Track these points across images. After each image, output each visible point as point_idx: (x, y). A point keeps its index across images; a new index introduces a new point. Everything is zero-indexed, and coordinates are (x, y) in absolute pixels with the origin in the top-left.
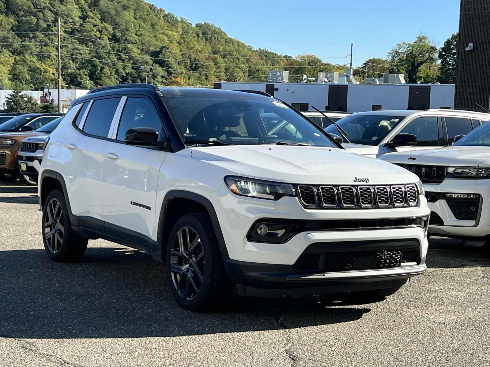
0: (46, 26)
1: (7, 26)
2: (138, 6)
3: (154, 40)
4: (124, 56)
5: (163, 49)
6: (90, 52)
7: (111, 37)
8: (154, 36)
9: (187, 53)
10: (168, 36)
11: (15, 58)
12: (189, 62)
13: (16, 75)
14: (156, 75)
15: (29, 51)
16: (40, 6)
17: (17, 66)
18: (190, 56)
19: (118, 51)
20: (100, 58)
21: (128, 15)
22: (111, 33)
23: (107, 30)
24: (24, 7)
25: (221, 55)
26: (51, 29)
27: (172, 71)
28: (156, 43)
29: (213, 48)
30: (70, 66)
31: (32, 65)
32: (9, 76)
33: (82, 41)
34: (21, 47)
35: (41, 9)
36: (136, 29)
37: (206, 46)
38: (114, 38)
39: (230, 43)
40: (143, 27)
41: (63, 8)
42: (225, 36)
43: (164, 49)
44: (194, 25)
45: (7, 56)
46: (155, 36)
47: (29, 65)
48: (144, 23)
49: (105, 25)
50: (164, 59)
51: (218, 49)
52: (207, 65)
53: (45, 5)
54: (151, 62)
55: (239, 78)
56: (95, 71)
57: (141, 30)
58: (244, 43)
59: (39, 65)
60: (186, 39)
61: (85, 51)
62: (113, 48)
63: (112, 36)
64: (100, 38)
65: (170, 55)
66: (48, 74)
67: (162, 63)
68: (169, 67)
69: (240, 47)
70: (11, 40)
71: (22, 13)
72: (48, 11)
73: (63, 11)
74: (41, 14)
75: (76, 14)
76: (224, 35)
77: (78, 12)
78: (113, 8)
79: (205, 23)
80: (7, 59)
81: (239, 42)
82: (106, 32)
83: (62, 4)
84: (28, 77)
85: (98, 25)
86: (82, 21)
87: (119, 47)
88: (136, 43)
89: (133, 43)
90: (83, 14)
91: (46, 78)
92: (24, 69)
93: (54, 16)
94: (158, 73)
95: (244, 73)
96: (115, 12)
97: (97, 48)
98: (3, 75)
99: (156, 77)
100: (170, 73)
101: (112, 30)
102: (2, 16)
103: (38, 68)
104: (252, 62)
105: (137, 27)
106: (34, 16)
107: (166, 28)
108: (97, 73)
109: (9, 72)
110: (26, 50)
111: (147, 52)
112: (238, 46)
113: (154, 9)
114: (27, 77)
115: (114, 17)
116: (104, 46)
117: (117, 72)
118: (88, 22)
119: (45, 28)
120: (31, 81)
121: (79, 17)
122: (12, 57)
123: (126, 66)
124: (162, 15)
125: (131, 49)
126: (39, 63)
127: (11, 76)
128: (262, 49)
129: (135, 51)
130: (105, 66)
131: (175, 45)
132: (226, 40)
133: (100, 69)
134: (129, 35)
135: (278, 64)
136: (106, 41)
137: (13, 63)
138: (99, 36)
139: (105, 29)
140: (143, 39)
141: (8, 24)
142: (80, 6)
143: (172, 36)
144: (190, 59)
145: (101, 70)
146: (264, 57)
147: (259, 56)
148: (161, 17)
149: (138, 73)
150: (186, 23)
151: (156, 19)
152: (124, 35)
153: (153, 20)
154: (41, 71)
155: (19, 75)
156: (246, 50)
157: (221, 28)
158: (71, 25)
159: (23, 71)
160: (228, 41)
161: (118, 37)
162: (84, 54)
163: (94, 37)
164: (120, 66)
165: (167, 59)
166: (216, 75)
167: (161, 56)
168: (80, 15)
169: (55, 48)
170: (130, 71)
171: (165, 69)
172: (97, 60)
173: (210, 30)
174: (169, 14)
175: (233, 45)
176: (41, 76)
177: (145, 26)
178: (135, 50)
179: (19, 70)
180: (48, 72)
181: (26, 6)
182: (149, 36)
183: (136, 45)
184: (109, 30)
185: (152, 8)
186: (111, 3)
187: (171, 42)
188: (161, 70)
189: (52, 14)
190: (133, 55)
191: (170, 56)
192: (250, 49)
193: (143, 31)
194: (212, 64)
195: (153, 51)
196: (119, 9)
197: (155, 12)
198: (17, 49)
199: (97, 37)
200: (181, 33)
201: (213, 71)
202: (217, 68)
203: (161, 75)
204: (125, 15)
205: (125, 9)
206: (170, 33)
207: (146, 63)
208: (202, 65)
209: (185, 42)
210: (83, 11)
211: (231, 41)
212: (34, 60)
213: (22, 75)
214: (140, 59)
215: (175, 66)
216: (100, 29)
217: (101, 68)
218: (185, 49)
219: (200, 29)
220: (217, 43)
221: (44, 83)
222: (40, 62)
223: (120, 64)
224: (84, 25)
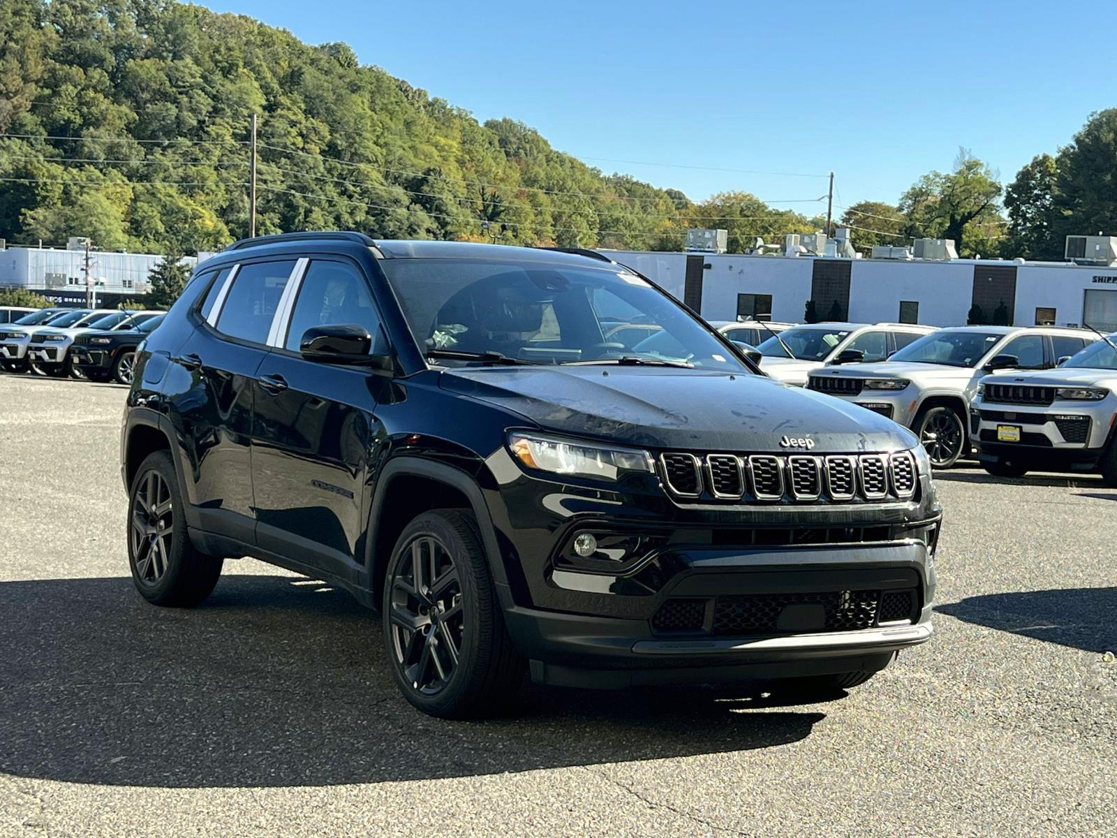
0: (195, 123)
1: (118, 122)
2: (380, 84)
3: (411, 155)
4: (352, 188)
5: (429, 175)
6: (283, 179)
7: (327, 149)
8: (410, 148)
9: (477, 182)
10: (439, 148)
11: (133, 188)
12: (480, 202)
13: (136, 221)
14: (416, 227)
15: (161, 175)
16: (184, 82)
17: (139, 204)
18: (483, 189)
19: (340, 176)
20: (303, 189)
21: (360, 104)
22: (326, 140)
23: (317, 132)
24: (152, 84)
25: (541, 188)
26: (206, 129)
27: (448, 219)
28: (416, 161)
29: (523, 172)
30: (244, 207)
31: (168, 203)
32: (123, 223)
33: (269, 156)
34: (144, 166)
35: (184, 87)
36: (377, 133)
37: (510, 168)
38: (331, 151)
39: (556, 162)
40: (388, 129)
41: (229, 86)
42: (545, 149)
43: (432, 173)
44: (481, 125)
45: (118, 185)
46: (412, 148)
47: (162, 203)
48: (391, 119)
49: (313, 124)
50: (431, 195)
51: (535, 175)
52: (517, 208)
53: (193, 80)
54: (406, 201)
55: (581, 235)
56: (295, 217)
57: (386, 135)
58: (583, 162)
59: (183, 203)
60: (476, 154)
61: (274, 177)
62: (329, 171)
63: (327, 146)
64: (303, 149)
65: (445, 186)
66: (200, 221)
67: (428, 204)
68: (441, 212)
69: (576, 170)
70: (125, 150)
71: (146, 96)
72: (200, 92)
73: (231, 93)
74: (185, 99)
75: (257, 99)
76: (544, 146)
77: (260, 95)
78: (331, 88)
79: (505, 120)
80: (119, 190)
81: (575, 159)
82: (315, 138)
83: (227, 78)
84: (161, 228)
85: (300, 123)
86: (267, 114)
87: (343, 170)
88: (377, 161)
89: (370, 162)
90: (267, 100)
91: (196, 230)
92: (153, 211)
93: (212, 103)
94: (420, 223)
95: (590, 225)
96: (334, 98)
97: (296, 169)
98: (112, 222)
99: (415, 231)
100: (443, 224)
101: (328, 134)
102: (106, 100)
103: (180, 210)
104: (602, 202)
105: (378, 129)
106: (173, 103)
107: (432, 130)
108: (297, 221)
109: (123, 216)
110: (155, 171)
111: (396, 178)
112: (572, 168)
113: (406, 90)
114: (159, 227)
115: (333, 106)
116: (312, 166)
117: (338, 219)
118: (281, 116)
119: (193, 127)
120: (166, 234)
121: (261, 106)
122: (127, 185)
123: (356, 207)
124: (421, 103)
125: (366, 172)
126: (182, 198)
127: (129, 224)
128: (620, 175)
129: (374, 177)
130: (313, 208)
131: (453, 165)
132: (547, 156)
133: (303, 214)
134: (363, 144)
135: (655, 207)
136: (315, 156)
137: (131, 199)
138: (301, 146)
139: (313, 132)
140: (390, 152)
141: (120, 118)
142: (263, 84)
143: (446, 148)
144: (483, 195)
145: (306, 216)
146: (625, 192)
147: (614, 190)
148: (422, 108)
149: (380, 223)
150: (466, 120)
151: (412, 111)
152: (352, 144)
153: (406, 112)
154: (186, 217)
155: (143, 221)
156: (588, 177)
157: (538, 131)
158: (245, 121)
159: (150, 214)
160: (552, 159)
161: (340, 148)
162: (271, 182)
163: (292, 147)
164: (344, 208)
165: (437, 196)
166: (535, 229)
167: (425, 188)
168: (264, 103)
169: (213, 168)
170: (363, 218)
171: (433, 215)
172: (297, 194)
173: (515, 135)
174: (436, 101)
175: (561, 166)
176: (187, 226)
177: (393, 126)
178: (375, 175)
179: (143, 211)
180: (201, 217)
181: (155, 82)
182: (401, 147)
183: (376, 165)
184: (322, 133)
185: (403, 88)
186: (327, 78)
187: (445, 159)
188: (427, 217)
189: (209, 99)
190: (370, 186)
191: (443, 189)
192: (595, 174)
193: (390, 136)
194: (527, 207)
195: (410, 178)
196: (343, 92)
197: (407, 96)
198: (138, 170)
199: (298, 148)
200: (459, 140)
201: (529, 221)
202: (536, 215)
203: (426, 227)
204: (355, 103)
205: (353, 91)
206: (443, 141)
207: (396, 201)
208: (507, 209)
209: (472, 160)
210: (269, 93)
211: (557, 157)
212: (173, 192)
213: (148, 223)
214: (384, 194)
215: (453, 208)
216: (305, 132)
217: (305, 212)
218: (472, 175)
219: (494, 131)
220: (531, 162)
221: (192, 241)
222: (185, 197)
223: (343, 204)
224: (272, 123)
